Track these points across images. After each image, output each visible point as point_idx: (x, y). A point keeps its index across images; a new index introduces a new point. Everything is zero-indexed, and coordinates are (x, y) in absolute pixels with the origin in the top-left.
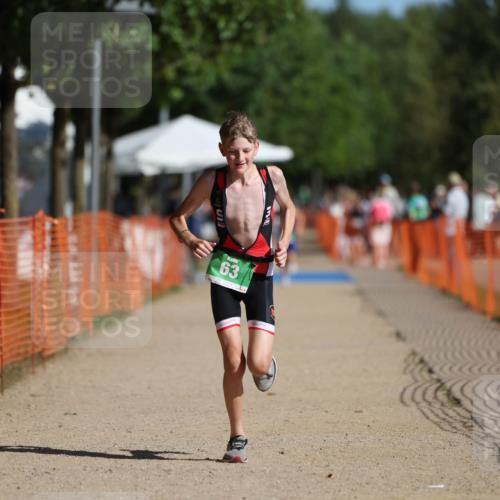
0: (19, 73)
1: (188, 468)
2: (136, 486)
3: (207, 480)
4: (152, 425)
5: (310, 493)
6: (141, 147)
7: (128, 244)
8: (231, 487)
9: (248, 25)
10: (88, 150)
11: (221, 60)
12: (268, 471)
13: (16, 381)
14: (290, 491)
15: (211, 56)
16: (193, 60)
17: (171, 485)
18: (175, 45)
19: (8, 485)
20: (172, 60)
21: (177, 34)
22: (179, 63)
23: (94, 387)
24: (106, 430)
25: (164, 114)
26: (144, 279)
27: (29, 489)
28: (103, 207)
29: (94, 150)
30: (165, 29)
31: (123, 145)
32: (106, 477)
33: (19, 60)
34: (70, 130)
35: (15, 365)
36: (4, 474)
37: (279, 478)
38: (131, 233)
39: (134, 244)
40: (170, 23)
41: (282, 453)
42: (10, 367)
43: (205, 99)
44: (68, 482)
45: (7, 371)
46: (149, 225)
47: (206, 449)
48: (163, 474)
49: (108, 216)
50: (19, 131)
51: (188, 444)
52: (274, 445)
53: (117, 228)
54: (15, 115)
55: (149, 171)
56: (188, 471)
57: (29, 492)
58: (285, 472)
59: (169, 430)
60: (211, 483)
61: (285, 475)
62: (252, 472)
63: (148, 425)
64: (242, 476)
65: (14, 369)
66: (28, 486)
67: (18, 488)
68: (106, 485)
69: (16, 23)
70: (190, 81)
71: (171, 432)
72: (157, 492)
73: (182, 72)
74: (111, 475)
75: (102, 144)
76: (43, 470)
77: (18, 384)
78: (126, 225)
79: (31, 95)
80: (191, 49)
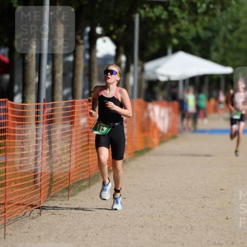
0: (99, 30)
1: (180, 225)
2: (155, 234)
3: (190, 231)
4: (163, 204)
5: (241, 239)
6: (158, 67)
7: (151, 115)
8: (202, 235)
9: (211, 6)
10: (132, 68)
11: (198, 23)
12: (220, 228)
13: (96, 182)
14: (231, 238)
15: (194, 22)
16: (184, 24)
17: (172, 234)
18: (175, 16)
19: (92, 233)
20: (174, 24)
21: (176, 11)
22: (177, 25)
23: (134, 185)
24: (140, 206)
25: (170, 50)
26: (159, 132)
27: (103, 235)
28: (139, 96)
29: (135, 68)
30: (170, 8)
31: (149, 66)
32: (140, 229)
33: (99, 24)
34: (123, 58)
35: (96, 174)
36: (90, 227)
37: (226, 231)
38: (153, 110)
39: (154, 115)
40: (173, 6)
41: (227, 219)
42: (93, 175)
43: (190, 43)
44: (121, 232)
45: (92, 177)
46: (161, 105)
47: (190, 216)
48: (168, 228)
49: (142, 101)
50: (99, 59)
51: (180, 213)
52: (223, 215)
53: (146, 107)
54: (96, 51)
55: (163, 79)
56: (180, 227)
57: (103, 236)
58: (229, 228)
59: (171, 207)
60: (192, 233)
61: (229, 230)
62: (212, 228)
63: (161, 204)
64: (207, 230)
65: (95, 176)
66: (102, 234)
67: (97, 234)
68: (140, 233)
69: (97, 6)
70: (183, 34)
71: (172, 208)
72: (165, 237)
73: (178, 30)
74: (143, 229)
75: (139, 65)
76: (109, 226)
77: (97, 183)
78: (150, 106)
79: (105, 41)
80: (183, 18)
